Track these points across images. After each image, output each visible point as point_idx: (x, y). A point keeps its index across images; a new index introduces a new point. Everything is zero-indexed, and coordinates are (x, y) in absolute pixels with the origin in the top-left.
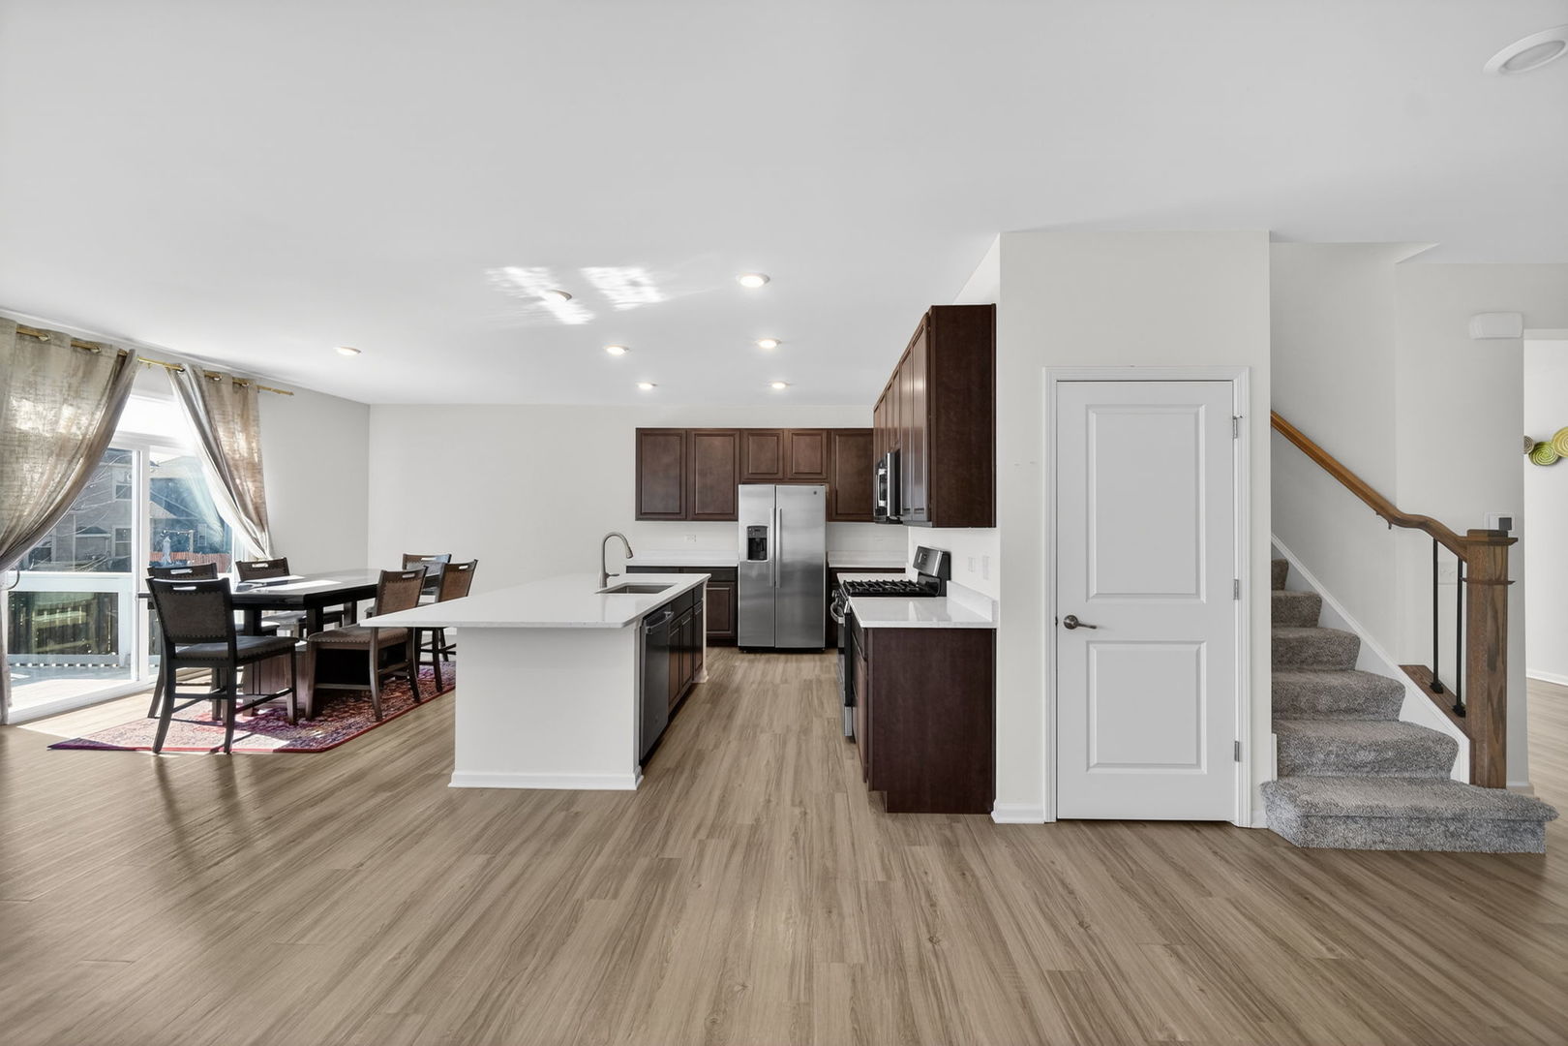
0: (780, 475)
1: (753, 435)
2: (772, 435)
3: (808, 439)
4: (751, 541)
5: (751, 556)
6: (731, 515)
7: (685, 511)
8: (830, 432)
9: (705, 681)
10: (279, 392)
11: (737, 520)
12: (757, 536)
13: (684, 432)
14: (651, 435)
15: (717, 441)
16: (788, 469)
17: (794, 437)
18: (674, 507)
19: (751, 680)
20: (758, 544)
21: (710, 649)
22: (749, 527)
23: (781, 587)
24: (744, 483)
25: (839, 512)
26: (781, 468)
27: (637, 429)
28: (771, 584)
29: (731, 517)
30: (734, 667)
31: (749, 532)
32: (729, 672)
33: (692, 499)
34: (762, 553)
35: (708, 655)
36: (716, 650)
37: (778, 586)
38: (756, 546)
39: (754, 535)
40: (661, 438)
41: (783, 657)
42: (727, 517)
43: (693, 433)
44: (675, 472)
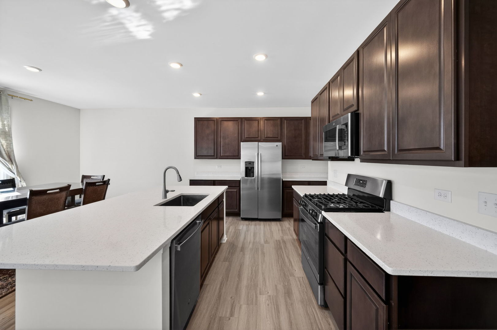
0: (259, 139)
1: (247, 120)
2: (255, 120)
3: (272, 122)
4: (247, 168)
5: (247, 175)
6: (237, 156)
7: (216, 155)
8: (281, 119)
9: (225, 242)
10: (25, 99)
11: (240, 159)
12: (250, 166)
13: (216, 119)
14: (201, 120)
15: (230, 124)
16: (263, 136)
17: (266, 121)
18: (211, 152)
19: (248, 241)
20: (250, 170)
21: (227, 218)
22: (246, 162)
23: (261, 190)
24: (243, 142)
25: (286, 155)
26: (259, 135)
27: (195, 118)
28: (256, 189)
29: (237, 157)
30: (240, 230)
31: (246, 165)
32: (237, 234)
33: (219, 149)
34: (252, 174)
35: (227, 222)
36: (230, 219)
37: (259, 190)
38: (249, 170)
39: (248, 166)
40: (206, 122)
41: (262, 223)
42: (235, 157)
43: (220, 120)
44: (211, 137)
